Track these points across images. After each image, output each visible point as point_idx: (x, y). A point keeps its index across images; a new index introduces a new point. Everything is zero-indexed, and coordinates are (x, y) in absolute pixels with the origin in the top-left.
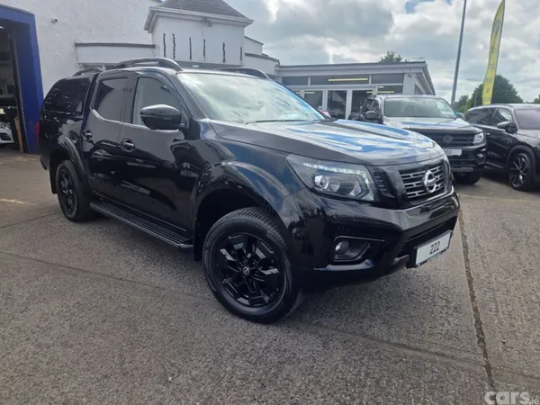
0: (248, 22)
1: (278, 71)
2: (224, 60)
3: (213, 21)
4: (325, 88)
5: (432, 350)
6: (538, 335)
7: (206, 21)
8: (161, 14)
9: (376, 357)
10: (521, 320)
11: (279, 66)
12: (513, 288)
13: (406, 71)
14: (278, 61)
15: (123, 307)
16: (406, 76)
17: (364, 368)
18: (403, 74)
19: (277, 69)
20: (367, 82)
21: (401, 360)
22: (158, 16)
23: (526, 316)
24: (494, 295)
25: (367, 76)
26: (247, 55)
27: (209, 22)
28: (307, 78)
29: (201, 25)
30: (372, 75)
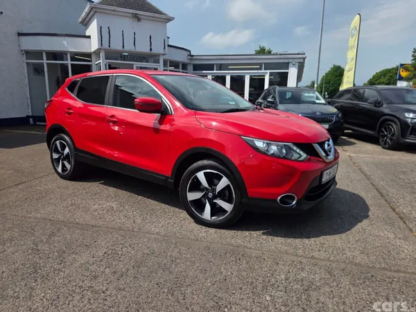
0: (170, 19)
1: (191, 59)
2: (151, 49)
3: (142, 17)
4: (228, 73)
7: (136, 17)
8: (98, 10)
11: (190, 55)
13: (290, 61)
14: (190, 51)
16: (290, 65)
18: (288, 63)
19: (189, 57)
20: (260, 69)
22: (96, 12)
25: (260, 64)
27: (138, 18)
28: (213, 65)
29: (131, 20)
30: (265, 63)
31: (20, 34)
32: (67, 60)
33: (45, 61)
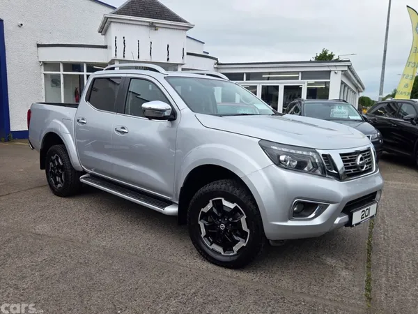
0: (190, 27)
1: (217, 68)
2: (168, 59)
3: (157, 25)
4: (260, 83)
5: (327, 297)
6: (416, 290)
7: (152, 26)
8: (113, 20)
9: (281, 301)
10: (406, 279)
11: (217, 63)
12: (404, 255)
13: (334, 69)
14: (217, 59)
15: (81, 263)
16: (332, 73)
17: (269, 308)
18: (330, 71)
19: (216, 66)
20: (297, 78)
21: (301, 303)
22: (111, 22)
23: (410, 276)
24: (388, 260)
25: (298, 73)
26: (188, 54)
27: (155, 27)
28: (242, 74)
29: (148, 29)
30: (302, 72)
31: (39, 46)
32: (83, 71)
33: (62, 72)
